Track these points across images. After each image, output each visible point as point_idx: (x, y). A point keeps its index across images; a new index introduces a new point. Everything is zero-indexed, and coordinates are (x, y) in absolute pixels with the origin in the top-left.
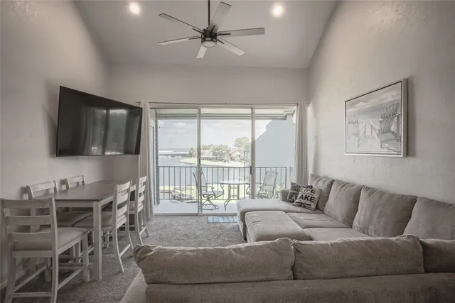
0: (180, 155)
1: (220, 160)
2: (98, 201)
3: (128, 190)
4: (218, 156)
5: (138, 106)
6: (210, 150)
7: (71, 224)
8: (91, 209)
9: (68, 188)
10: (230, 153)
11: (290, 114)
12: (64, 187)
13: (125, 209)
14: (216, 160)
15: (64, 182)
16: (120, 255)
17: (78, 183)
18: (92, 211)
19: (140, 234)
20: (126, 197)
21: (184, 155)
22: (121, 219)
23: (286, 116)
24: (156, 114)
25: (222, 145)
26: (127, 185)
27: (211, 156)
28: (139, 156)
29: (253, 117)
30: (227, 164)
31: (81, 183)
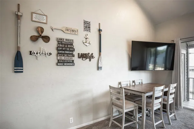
2: (145, 93)
3: (162, 90)
5: (173, 43)
7: (134, 101)
8: (141, 96)
9: (135, 84)
12: (134, 84)
13: (160, 100)
15: (134, 82)
16: (155, 124)
17: (140, 83)
18: (142, 97)
19: (170, 116)
20: (161, 94)
22: (157, 105)
24: (187, 45)
26: (162, 87)
28: (173, 71)
31: (141, 83)
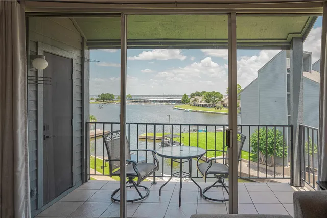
0: (174, 101)
1: (212, 107)
4: (211, 103)
6: (203, 96)
10: (222, 100)
11: (297, 38)
14: (209, 106)
21: (178, 102)
23: (291, 42)
25: (214, 92)
27: (203, 103)
29: (233, 44)
30: (218, 111)
